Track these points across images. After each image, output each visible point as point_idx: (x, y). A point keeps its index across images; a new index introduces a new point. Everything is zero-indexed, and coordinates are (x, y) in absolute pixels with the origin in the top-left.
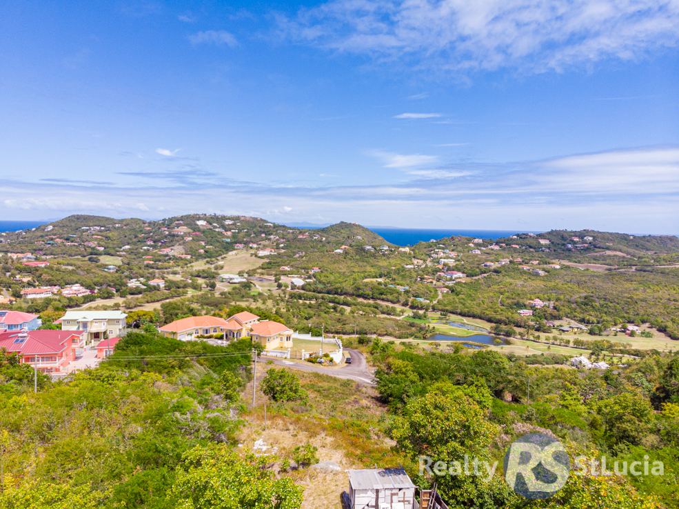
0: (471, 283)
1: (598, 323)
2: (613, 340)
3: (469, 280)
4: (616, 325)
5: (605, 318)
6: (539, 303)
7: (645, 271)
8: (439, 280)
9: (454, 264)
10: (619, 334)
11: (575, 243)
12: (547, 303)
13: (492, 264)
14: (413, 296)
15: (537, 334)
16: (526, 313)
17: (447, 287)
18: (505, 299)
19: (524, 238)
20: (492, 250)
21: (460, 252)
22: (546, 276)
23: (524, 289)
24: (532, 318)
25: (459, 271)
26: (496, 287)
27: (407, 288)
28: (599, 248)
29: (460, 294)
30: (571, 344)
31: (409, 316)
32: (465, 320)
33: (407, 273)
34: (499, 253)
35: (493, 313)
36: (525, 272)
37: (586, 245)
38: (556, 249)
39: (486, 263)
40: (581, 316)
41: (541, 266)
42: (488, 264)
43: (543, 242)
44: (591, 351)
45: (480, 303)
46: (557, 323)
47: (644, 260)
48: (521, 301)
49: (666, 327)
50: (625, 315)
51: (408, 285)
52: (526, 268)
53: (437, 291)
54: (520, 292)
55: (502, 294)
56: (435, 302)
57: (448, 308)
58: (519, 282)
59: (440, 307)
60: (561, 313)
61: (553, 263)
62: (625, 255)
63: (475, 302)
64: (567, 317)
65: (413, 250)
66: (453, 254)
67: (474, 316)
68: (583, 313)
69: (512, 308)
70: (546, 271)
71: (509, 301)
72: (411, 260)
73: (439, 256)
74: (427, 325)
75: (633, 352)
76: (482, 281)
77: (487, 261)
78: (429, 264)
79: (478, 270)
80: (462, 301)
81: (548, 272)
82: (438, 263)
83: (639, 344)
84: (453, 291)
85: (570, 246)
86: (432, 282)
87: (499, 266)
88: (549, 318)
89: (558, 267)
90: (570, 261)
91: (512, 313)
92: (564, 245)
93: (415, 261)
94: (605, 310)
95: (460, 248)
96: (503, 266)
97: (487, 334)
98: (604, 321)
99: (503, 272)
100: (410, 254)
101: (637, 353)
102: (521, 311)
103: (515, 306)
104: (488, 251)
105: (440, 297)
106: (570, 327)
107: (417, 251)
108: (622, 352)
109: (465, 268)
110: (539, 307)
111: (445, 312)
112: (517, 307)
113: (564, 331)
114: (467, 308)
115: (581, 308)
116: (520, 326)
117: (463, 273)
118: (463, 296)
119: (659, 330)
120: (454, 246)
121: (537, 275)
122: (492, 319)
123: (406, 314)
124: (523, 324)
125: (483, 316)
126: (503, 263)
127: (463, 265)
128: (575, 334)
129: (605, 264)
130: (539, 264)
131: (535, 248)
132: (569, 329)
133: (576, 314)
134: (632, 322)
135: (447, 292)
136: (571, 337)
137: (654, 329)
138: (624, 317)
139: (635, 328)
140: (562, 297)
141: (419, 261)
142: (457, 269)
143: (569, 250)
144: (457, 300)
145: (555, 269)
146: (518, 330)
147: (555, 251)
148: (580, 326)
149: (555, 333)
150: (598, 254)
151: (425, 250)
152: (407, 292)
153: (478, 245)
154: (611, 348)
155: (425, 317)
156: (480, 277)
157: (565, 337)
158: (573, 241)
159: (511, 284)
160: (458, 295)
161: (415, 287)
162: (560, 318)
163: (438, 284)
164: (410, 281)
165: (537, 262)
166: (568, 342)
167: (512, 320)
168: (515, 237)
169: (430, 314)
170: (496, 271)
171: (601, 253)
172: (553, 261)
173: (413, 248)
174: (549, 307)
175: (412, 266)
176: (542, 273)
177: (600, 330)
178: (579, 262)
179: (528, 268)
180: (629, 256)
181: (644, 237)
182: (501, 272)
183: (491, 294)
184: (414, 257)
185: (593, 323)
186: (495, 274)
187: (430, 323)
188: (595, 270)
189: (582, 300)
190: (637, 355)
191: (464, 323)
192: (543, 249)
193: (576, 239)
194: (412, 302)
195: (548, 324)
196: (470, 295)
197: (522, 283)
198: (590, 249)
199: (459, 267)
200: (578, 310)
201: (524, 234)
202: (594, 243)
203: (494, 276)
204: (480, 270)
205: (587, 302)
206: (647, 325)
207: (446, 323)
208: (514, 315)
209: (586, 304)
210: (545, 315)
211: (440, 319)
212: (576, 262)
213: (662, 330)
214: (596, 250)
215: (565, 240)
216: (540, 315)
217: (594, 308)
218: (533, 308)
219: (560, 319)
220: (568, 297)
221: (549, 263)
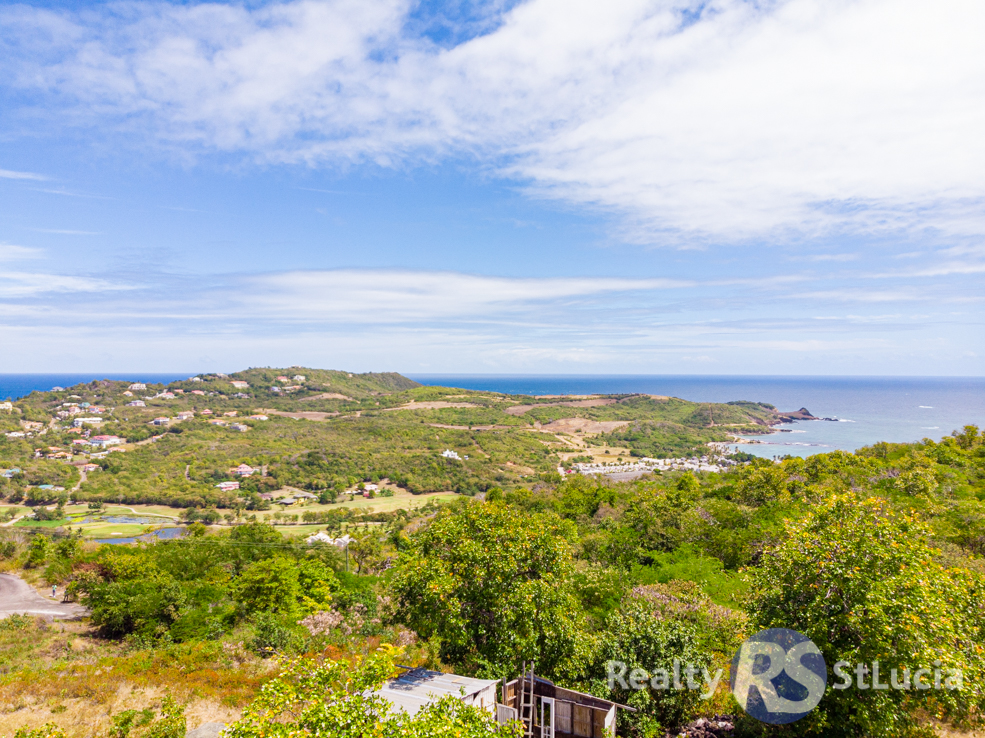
0: (136, 451)
1: (329, 487)
2: (351, 506)
3: (131, 447)
4: (350, 486)
5: (337, 479)
6: (246, 470)
7: (372, 416)
8: (77, 451)
9: (103, 424)
10: (355, 497)
11: (282, 385)
12: (257, 469)
13: (168, 420)
14: (32, 484)
15: (251, 514)
16: (229, 487)
17: (93, 462)
18: (194, 471)
19: (211, 380)
20: (163, 399)
21: (110, 405)
22: (250, 431)
23: (221, 452)
24: (240, 492)
25: (113, 433)
26: (177, 453)
27: (17, 470)
28: (314, 390)
29: (119, 470)
30: (300, 521)
31: (26, 519)
32: (134, 510)
33: (14, 446)
34: (175, 403)
35: (179, 492)
36: (219, 429)
37: (298, 387)
38: (257, 393)
39: (157, 420)
40: (307, 481)
41: (242, 418)
42: (161, 420)
43: (239, 385)
44: (327, 525)
45: (155, 481)
46: (275, 494)
47: (368, 403)
48: (220, 471)
49: (407, 480)
50: (361, 472)
51: (17, 465)
52: (219, 422)
53: (76, 469)
54: (216, 458)
55: (188, 462)
56: (75, 489)
57: (103, 495)
58: (214, 444)
59: (87, 495)
60: (279, 479)
61: (257, 414)
62: (345, 397)
63: (146, 480)
64: (288, 485)
65: (20, 406)
66: (97, 409)
67: (149, 502)
68: (308, 477)
69: (207, 482)
70: (249, 425)
71: (203, 472)
72: (17, 424)
73: (72, 414)
74: (66, 527)
75: (377, 517)
76: (154, 447)
77: (158, 416)
78: (56, 428)
79: (145, 431)
80: (124, 480)
81: (252, 426)
82: (72, 424)
83: (380, 506)
84: (105, 467)
85: (276, 389)
86: (64, 457)
87: (179, 422)
88: (263, 489)
89: (265, 418)
90: (278, 409)
91: (210, 489)
92: (268, 388)
93: (27, 425)
94: (336, 468)
95: (109, 400)
96: (186, 422)
97: (174, 525)
98: (336, 483)
99: (186, 430)
100: (14, 413)
101: (382, 518)
102: (223, 485)
103: (212, 479)
104: (157, 402)
105: (84, 479)
106: (295, 498)
107: (28, 407)
108: (365, 519)
109: (122, 429)
110: (247, 476)
111: (96, 503)
112: (215, 479)
113: (287, 504)
114: (135, 490)
115: (305, 469)
116: (224, 507)
117: (121, 436)
118: (125, 473)
119: (400, 486)
120: (99, 395)
121: (237, 430)
122: (180, 502)
123: (19, 516)
124: (227, 503)
125: (163, 499)
126: (185, 418)
127: (119, 425)
128: (302, 505)
129: (323, 411)
130: (238, 416)
131: (227, 394)
132: (293, 501)
133: (300, 479)
134: (369, 480)
135: (96, 470)
136: (298, 511)
137: (394, 485)
138: (359, 475)
139: (374, 487)
140: (277, 458)
141: (34, 424)
142: (108, 431)
143: (276, 395)
144: (116, 481)
145: (262, 421)
146: (222, 512)
147: (256, 397)
148: (307, 494)
149: (275, 508)
150: (313, 398)
151: (44, 406)
152: (16, 478)
153: (139, 394)
154: (350, 517)
155: (60, 515)
156: (149, 441)
157: (289, 511)
158: (280, 382)
159: (201, 447)
160: (116, 473)
161: (33, 467)
162: (277, 487)
163: (77, 458)
164: (21, 459)
165: (235, 413)
166: (296, 518)
167: (211, 499)
168: (197, 379)
169: (68, 509)
170: (175, 430)
171: (318, 397)
172: (256, 411)
173: (19, 403)
174: (261, 474)
175: (21, 434)
176: (244, 428)
177: (334, 496)
178: (291, 410)
179: (223, 422)
180: (351, 399)
181: (365, 374)
182: (181, 431)
183: (172, 465)
184: (24, 418)
185: (322, 488)
186: (174, 434)
187: (70, 523)
188: (314, 419)
189: (305, 459)
190: (382, 520)
191: (133, 515)
192: (240, 394)
193: (284, 380)
194: (31, 494)
195: (264, 498)
196: (138, 470)
197: (217, 444)
198: (303, 392)
199: (113, 428)
200: (302, 473)
201: (210, 375)
202: (307, 384)
203: (173, 437)
204: (149, 430)
205: (312, 461)
206: (386, 481)
207: (101, 520)
208: (212, 492)
209: (311, 464)
210: (257, 485)
211: (89, 514)
212: (286, 411)
213: (403, 484)
214: (311, 392)
215: (269, 382)
216: (252, 487)
217: (321, 467)
218: (238, 477)
219: (278, 489)
220: (285, 457)
221: (252, 414)
